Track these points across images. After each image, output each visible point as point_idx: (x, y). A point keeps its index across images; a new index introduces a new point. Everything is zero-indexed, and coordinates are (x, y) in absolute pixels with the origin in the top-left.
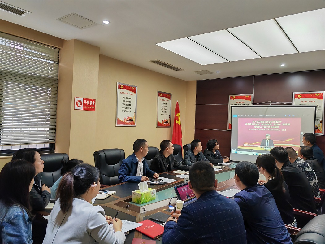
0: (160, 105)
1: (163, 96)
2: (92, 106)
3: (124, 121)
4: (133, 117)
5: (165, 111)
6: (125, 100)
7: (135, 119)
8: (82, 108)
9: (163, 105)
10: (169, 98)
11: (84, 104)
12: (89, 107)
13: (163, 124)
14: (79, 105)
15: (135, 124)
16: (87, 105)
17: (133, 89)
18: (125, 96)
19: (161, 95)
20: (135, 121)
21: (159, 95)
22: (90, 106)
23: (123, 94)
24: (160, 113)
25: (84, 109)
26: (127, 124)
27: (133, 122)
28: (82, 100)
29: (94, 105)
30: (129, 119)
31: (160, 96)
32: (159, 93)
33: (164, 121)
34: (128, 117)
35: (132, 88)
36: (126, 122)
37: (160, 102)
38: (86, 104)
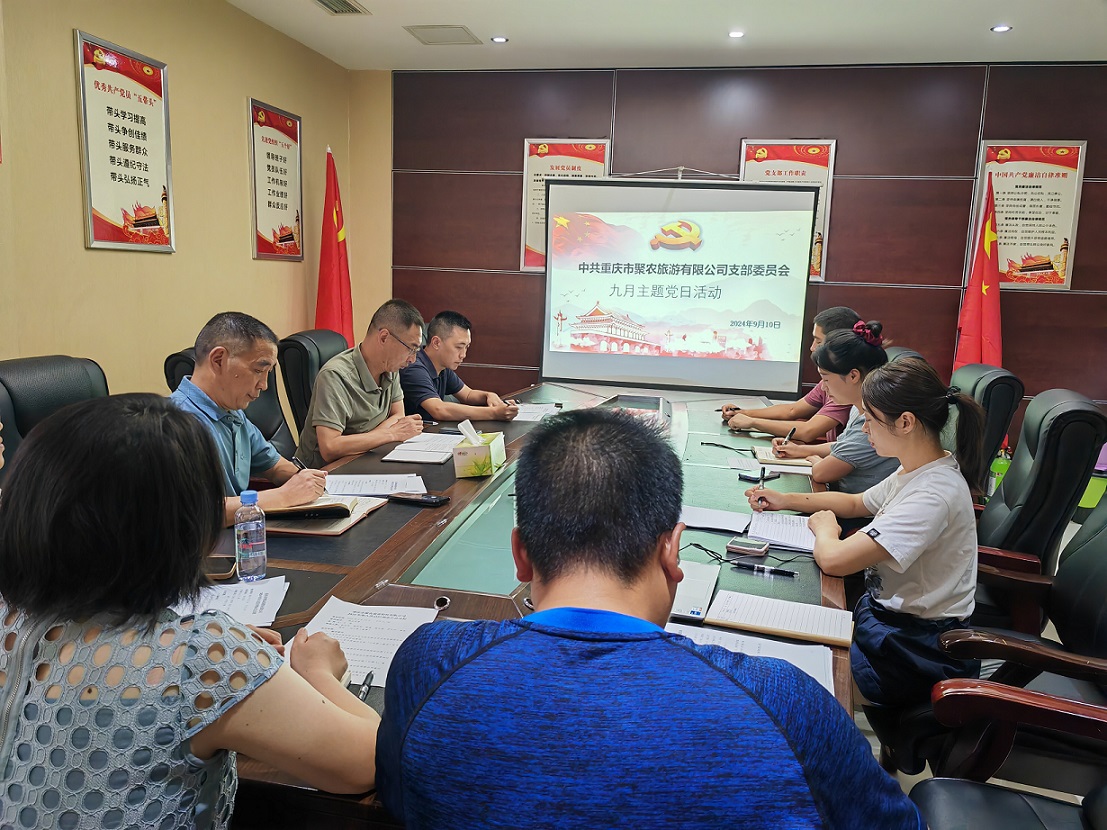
0: (262, 162)
1: (269, 123)
3: (120, 223)
4: (160, 209)
5: (279, 188)
6: (119, 122)
7: (168, 217)
9: (272, 162)
10: (292, 134)
13: (278, 244)
15: (167, 241)
18: (120, 104)
19: (262, 118)
20: (169, 226)
21: (255, 120)
23: (108, 91)
24: (263, 197)
26: (137, 242)
27: (161, 230)
30: (143, 215)
31: (262, 124)
32: (257, 107)
33: (278, 232)
34: (140, 209)
35: (145, 69)
36: (132, 229)
37: (262, 149)
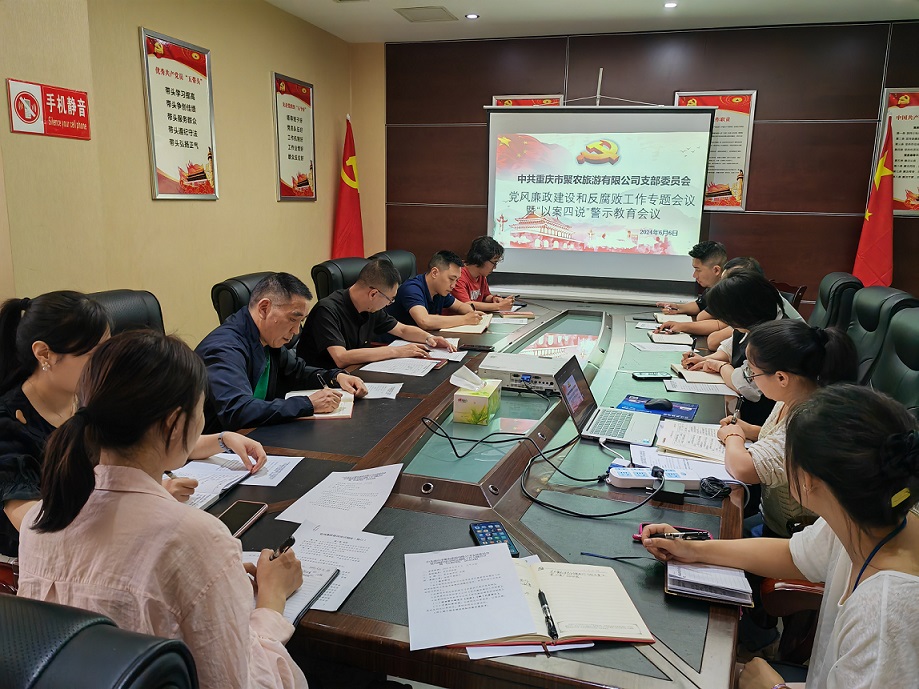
0: (283, 123)
1: (288, 91)
2: (76, 117)
3: (177, 178)
4: (207, 166)
5: (297, 144)
6: (175, 99)
7: (213, 174)
8: (39, 126)
9: (291, 123)
10: (306, 99)
11: (46, 108)
12: (66, 124)
13: (296, 189)
14: (29, 113)
15: (213, 191)
16: (56, 114)
17: (195, 61)
18: (175, 84)
19: (283, 88)
20: (213, 179)
21: (278, 90)
22: (69, 118)
23: (166, 75)
24: (285, 152)
25: (50, 131)
26: (190, 193)
27: (208, 182)
28: (36, 93)
29: (82, 113)
30: (194, 171)
31: (282, 93)
32: (279, 79)
33: (297, 179)
34: (192, 166)
35: (194, 55)
36: (186, 183)
37: (283, 112)
38: (55, 108)
